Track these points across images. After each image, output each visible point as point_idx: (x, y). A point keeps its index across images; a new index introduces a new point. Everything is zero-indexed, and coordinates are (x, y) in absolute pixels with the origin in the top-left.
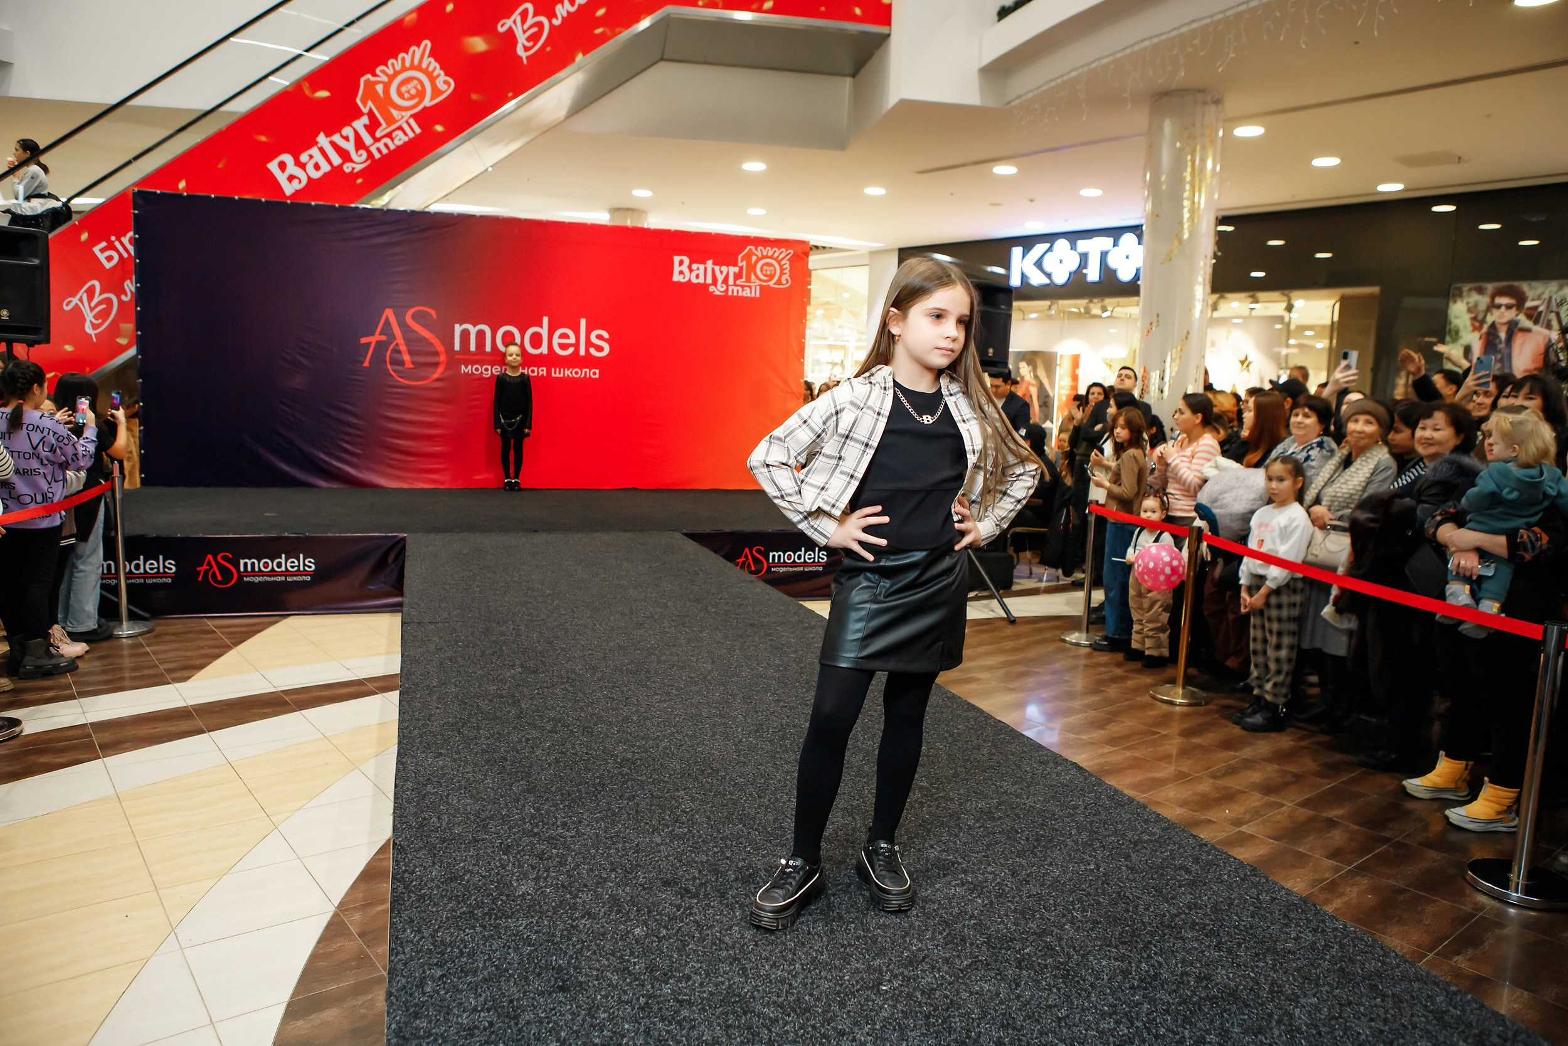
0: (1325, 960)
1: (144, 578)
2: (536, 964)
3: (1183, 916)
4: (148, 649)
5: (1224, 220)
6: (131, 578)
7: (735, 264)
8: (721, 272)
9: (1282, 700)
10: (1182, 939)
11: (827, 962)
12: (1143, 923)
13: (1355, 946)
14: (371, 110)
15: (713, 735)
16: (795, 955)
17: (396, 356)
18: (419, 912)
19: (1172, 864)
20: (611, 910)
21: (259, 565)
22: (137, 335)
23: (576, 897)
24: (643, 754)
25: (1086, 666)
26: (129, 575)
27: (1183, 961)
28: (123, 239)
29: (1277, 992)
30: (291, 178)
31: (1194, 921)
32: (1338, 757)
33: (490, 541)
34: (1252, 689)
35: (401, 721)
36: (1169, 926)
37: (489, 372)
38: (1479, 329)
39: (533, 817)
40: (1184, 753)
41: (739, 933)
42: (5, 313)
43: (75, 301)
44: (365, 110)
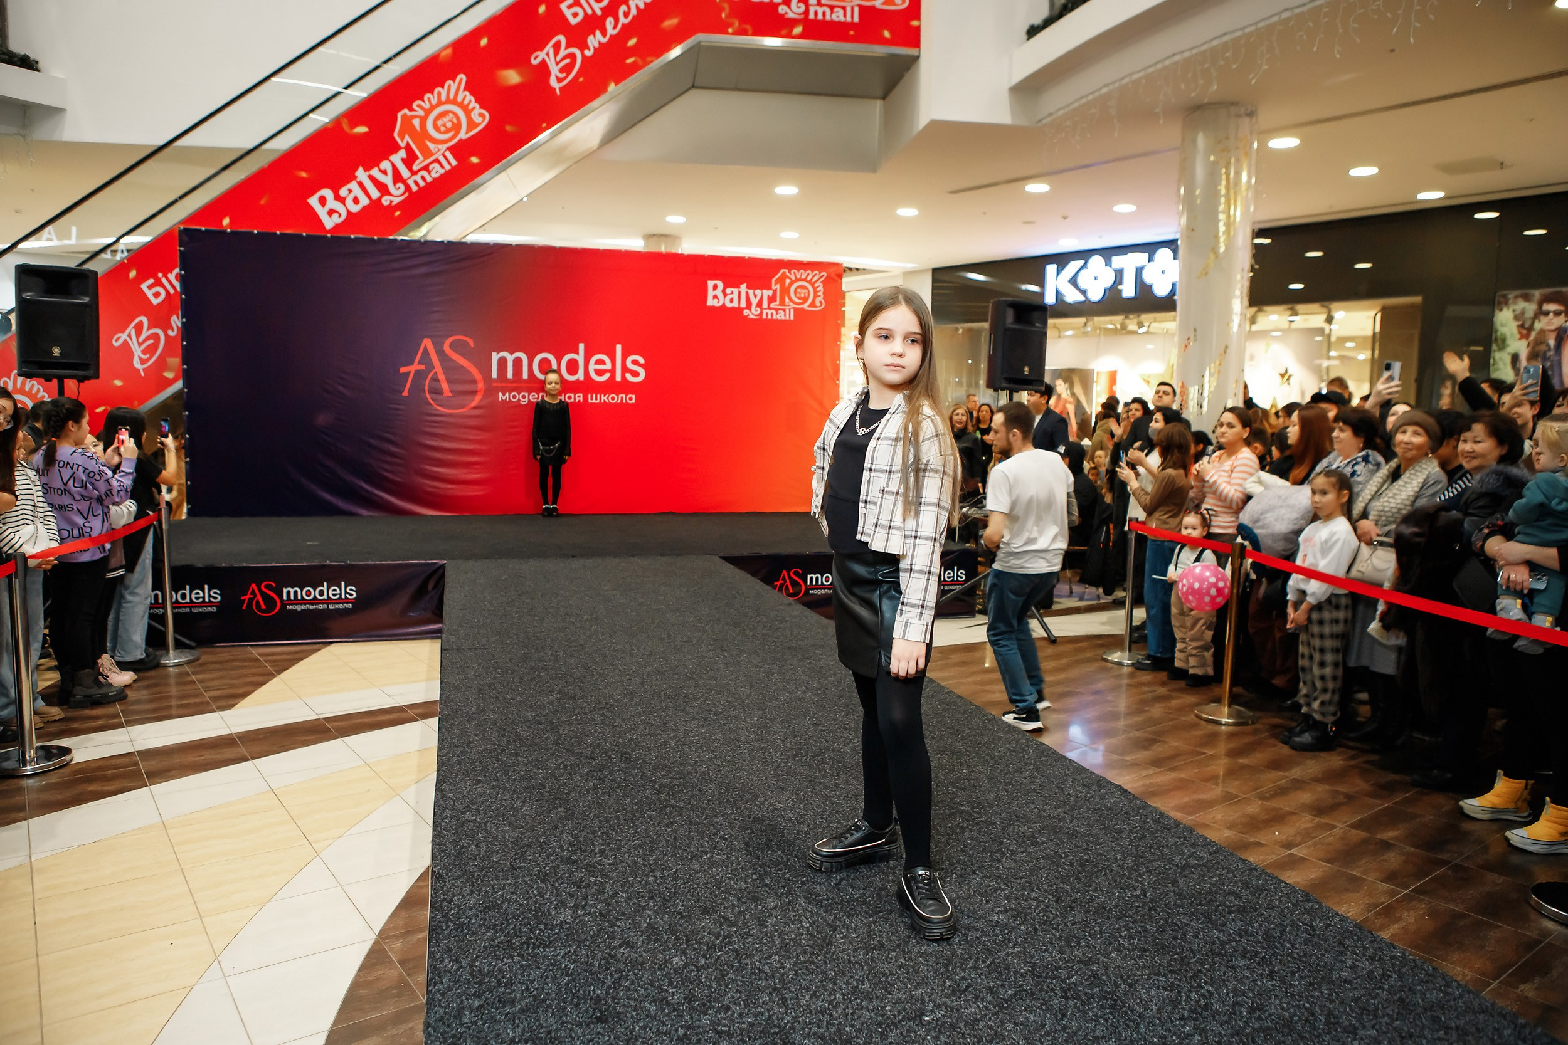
0: (1383, 990)
1: (190, 607)
2: (573, 994)
3: (1233, 944)
4: (194, 677)
5: (1260, 233)
6: (178, 608)
7: (769, 288)
8: (755, 296)
9: (1331, 719)
10: (1233, 967)
11: (868, 992)
12: (1192, 951)
13: (1415, 975)
14: (408, 144)
15: (752, 760)
16: (835, 984)
17: (435, 384)
18: (457, 941)
19: (1221, 890)
20: (649, 938)
21: (302, 593)
22: (184, 369)
23: (613, 925)
24: (682, 780)
25: (1129, 685)
26: (176, 604)
27: (1235, 990)
28: (169, 276)
29: (1334, 1024)
30: (331, 212)
31: (1245, 949)
32: (1392, 777)
33: (528, 567)
34: (1300, 706)
35: (440, 749)
36: (1219, 954)
37: (527, 399)
38: (1527, 336)
39: (571, 844)
40: (1231, 773)
41: (779, 962)
42: (57, 350)
43: (124, 336)
44: (403, 144)
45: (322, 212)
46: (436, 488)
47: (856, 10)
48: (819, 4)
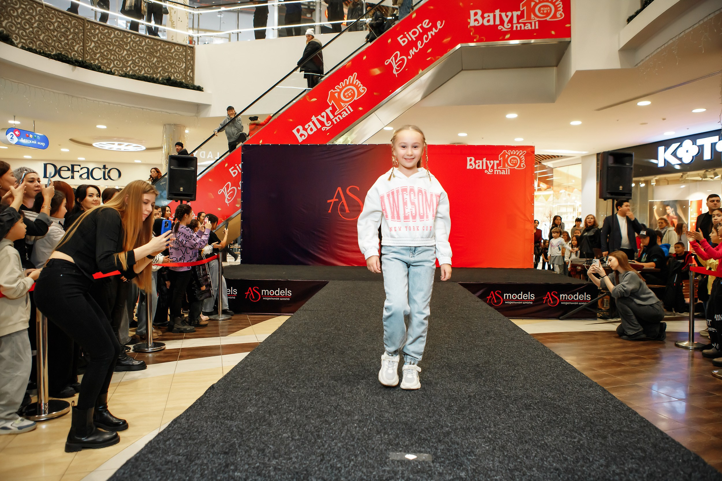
4: (219, 324)
7: (497, 159)
8: (490, 164)
14: (333, 104)
17: (343, 208)
22: (242, 203)
28: (239, 166)
30: (301, 135)
42: (182, 189)
43: (222, 190)
44: (331, 105)
45: (298, 135)
46: (341, 253)
47: (537, 23)
48: (518, 23)
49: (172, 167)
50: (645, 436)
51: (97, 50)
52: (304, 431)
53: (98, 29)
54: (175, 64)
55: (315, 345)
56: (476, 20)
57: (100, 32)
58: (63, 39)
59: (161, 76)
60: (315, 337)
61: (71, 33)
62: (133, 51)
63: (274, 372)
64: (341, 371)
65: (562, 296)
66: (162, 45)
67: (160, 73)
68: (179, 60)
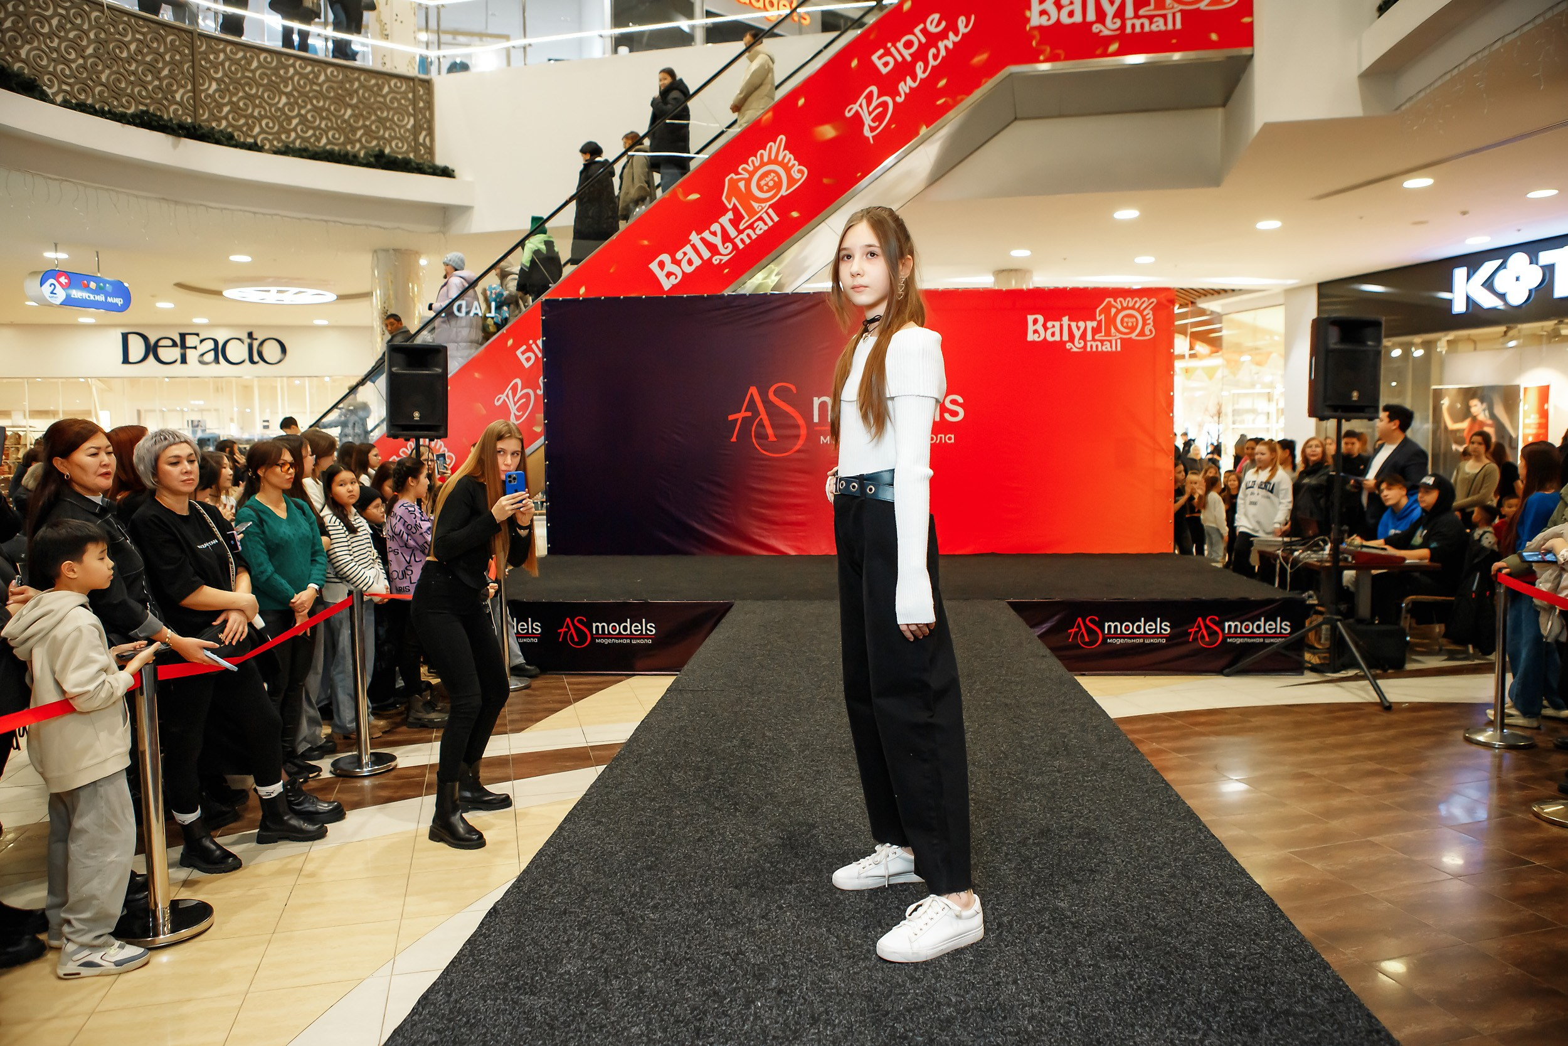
7: (1093, 319)
8: (1078, 328)
14: (734, 204)
17: (761, 430)
22: (545, 424)
30: (669, 275)
35: (592, 787)
42: (417, 415)
43: (503, 397)
44: (730, 207)
45: (661, 275)
47: (1178, 16)
48: (1137, 16)
49: (394, 369)
50: (1335, 1027)
51: (223, 98)
52: (672, 1019)
53: (224, 51)
54: (392, 120)
55: (700, 790)
56: (1043, 13)
57: (228, 58)
58: (149, 78)
59: (363, 147)
60: (699, 769)
61: (166, 64)
62: (300, 97)
63: (616, 865)
64: (749, 859)
65: (1230, 626)
66: (362, 78)
67: (359, 141)
68: (401, 111)
